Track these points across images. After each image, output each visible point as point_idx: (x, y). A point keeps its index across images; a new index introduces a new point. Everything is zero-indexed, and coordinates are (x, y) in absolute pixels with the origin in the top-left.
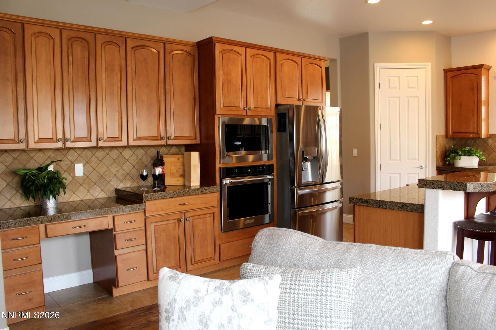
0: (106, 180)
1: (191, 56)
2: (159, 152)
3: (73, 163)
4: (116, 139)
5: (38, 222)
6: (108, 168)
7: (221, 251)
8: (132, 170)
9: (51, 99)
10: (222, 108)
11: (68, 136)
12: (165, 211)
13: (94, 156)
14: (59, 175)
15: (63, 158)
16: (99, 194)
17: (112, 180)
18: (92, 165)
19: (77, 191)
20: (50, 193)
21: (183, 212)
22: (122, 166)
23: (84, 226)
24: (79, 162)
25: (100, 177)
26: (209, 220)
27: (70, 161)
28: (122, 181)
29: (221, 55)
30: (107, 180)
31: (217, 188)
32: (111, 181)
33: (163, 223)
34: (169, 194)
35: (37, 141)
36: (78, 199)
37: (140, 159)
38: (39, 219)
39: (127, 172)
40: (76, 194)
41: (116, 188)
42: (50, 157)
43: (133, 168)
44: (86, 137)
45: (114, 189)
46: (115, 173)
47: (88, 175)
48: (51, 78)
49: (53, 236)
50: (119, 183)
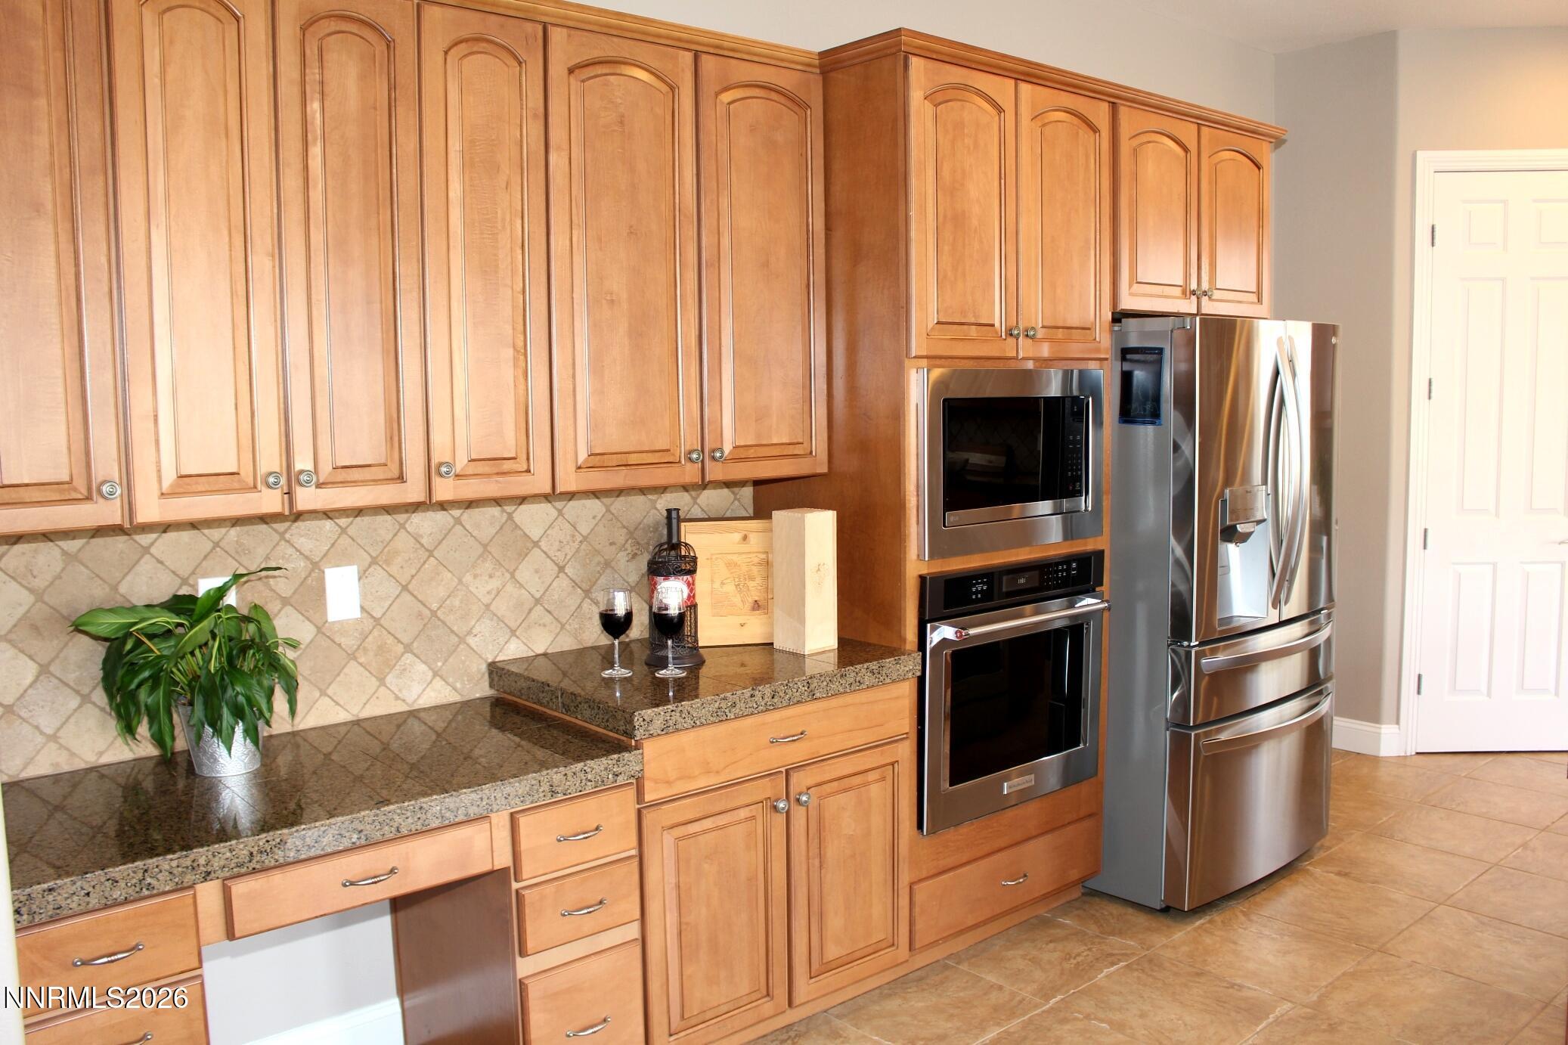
0: (453, 631)
1: (796, 109)
2: (674, 514)
3: (316, 567)
4: (507, 466)
5: (189, 878)
6: (460, 581)
7: (917, 910)
8: (555, 584)
9: (233, 294)
10: (933, 329)
11: (303, 462)
12: (718, 772)
13: (403, 533)
14: (264, 625)
15: (277, 544)
16: (424, 690)
17: (475, 631)
18: (394, 569)
19: (333, 686)
20: (231, 720)
21: (783, 769)
22: (515, 570)
23: (392, 871)
24: (344, 560)
25: (426, 621)
26: (878, 792)
27: (307, 558)
28: (513, 632)
29: (928, 107)
30: (455, 628)
31: (910, 664)
32: (469, 633)
33: (707, 824)
34: (734, 705)
35: (171, 486)
36: (341, 716)
37: (585, 538)
38: (193, 861)
39: (533, 591)
40: (329, 696)
41: (490, 661)
42: (221, 544)
43: (558, 577)
44: (383, 461)
45: (484, 667)
46: (486, 600)
47: (377, 615)
48: (229, 203)
49: (258, 930)
50: (502, 640)
